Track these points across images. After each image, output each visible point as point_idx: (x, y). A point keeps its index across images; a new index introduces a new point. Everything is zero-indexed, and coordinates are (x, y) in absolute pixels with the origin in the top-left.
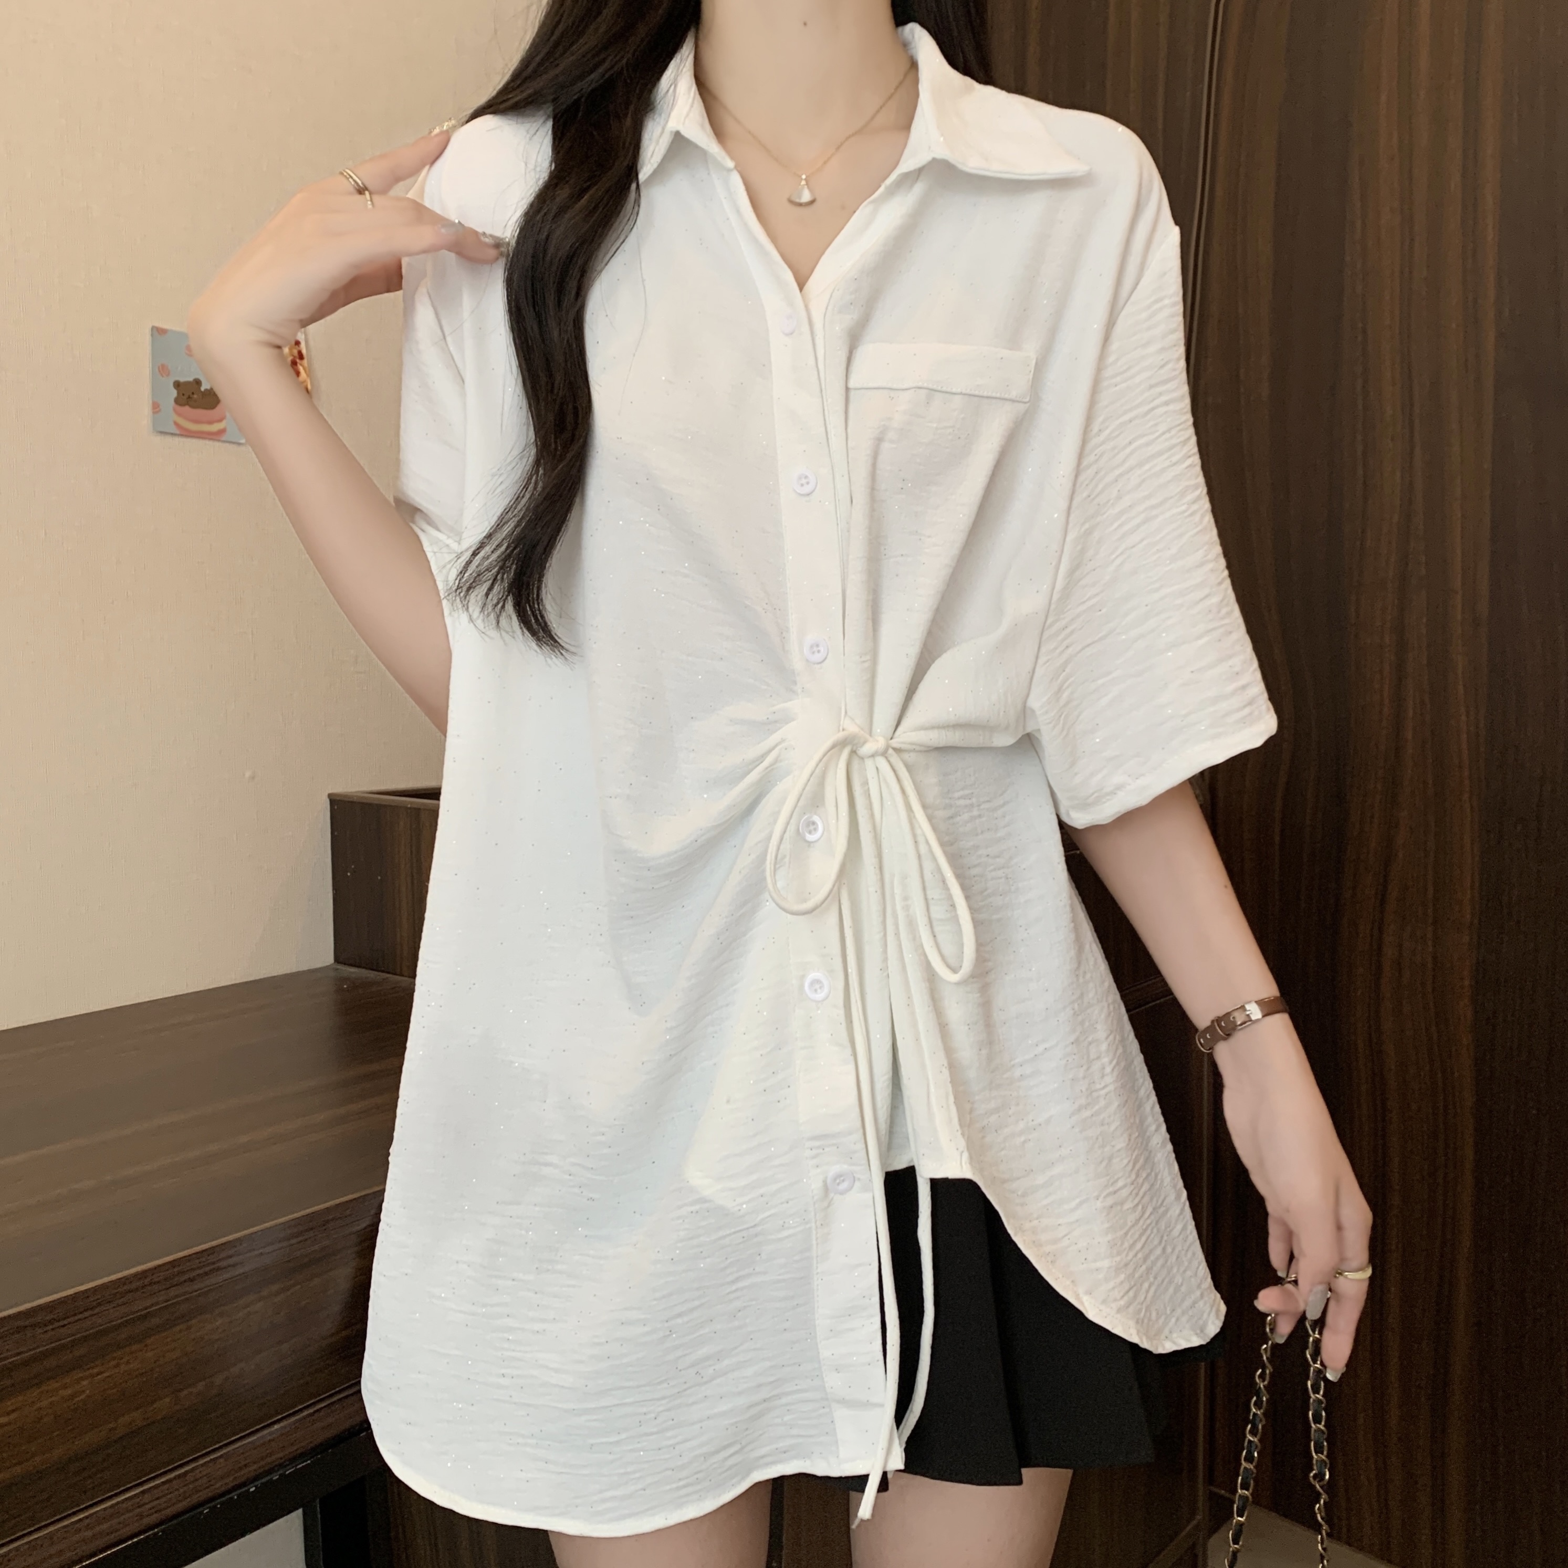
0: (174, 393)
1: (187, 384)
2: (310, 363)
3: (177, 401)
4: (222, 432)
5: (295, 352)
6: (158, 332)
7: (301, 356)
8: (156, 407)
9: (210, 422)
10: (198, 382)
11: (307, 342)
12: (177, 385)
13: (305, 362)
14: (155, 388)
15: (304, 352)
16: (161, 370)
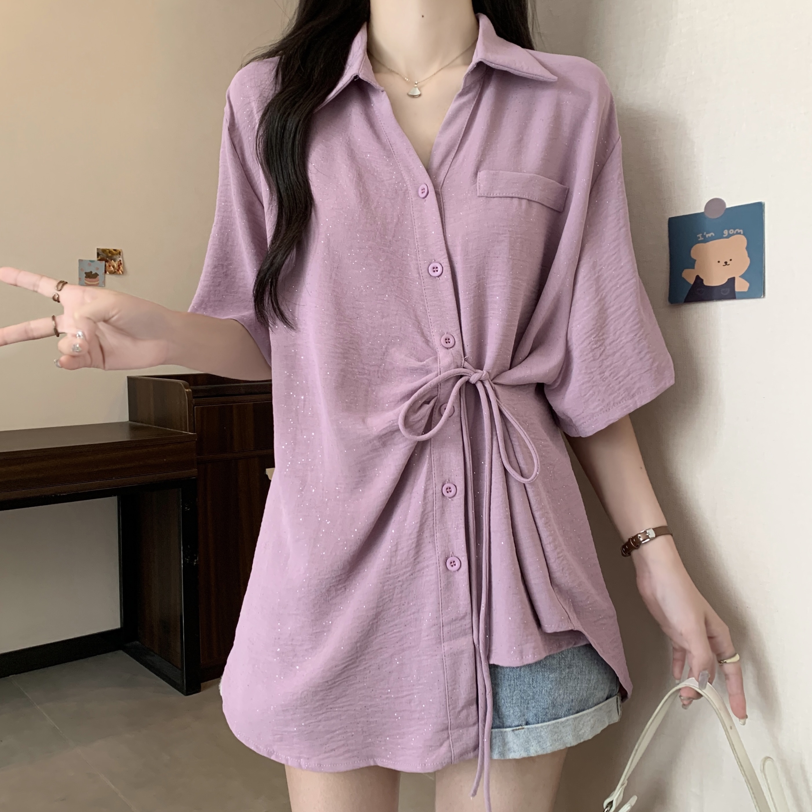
0: (85, 275)
1: (88, 273)
2: (124, 265)
3: (86, 277)
4: (98, 284)
5: (120, 263)
6: (80, 261)
7: (121, 264)
8: (80, 279)
9: (95, 282)
10: (91, 272)
11: (123, 260)
12: (86, 273)
13: (122, 265)
14: (80, 274)
15: (122, 262)
16: (81, 270)
